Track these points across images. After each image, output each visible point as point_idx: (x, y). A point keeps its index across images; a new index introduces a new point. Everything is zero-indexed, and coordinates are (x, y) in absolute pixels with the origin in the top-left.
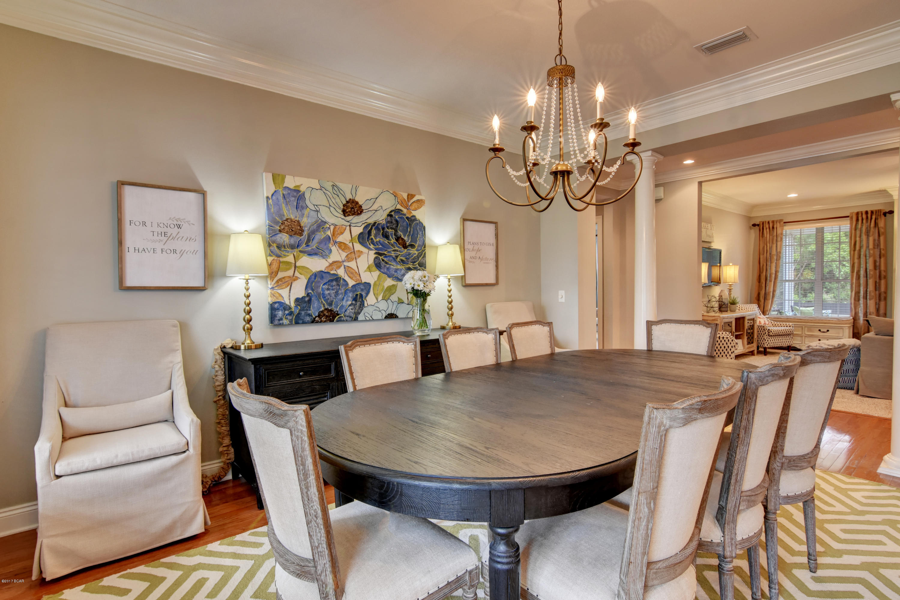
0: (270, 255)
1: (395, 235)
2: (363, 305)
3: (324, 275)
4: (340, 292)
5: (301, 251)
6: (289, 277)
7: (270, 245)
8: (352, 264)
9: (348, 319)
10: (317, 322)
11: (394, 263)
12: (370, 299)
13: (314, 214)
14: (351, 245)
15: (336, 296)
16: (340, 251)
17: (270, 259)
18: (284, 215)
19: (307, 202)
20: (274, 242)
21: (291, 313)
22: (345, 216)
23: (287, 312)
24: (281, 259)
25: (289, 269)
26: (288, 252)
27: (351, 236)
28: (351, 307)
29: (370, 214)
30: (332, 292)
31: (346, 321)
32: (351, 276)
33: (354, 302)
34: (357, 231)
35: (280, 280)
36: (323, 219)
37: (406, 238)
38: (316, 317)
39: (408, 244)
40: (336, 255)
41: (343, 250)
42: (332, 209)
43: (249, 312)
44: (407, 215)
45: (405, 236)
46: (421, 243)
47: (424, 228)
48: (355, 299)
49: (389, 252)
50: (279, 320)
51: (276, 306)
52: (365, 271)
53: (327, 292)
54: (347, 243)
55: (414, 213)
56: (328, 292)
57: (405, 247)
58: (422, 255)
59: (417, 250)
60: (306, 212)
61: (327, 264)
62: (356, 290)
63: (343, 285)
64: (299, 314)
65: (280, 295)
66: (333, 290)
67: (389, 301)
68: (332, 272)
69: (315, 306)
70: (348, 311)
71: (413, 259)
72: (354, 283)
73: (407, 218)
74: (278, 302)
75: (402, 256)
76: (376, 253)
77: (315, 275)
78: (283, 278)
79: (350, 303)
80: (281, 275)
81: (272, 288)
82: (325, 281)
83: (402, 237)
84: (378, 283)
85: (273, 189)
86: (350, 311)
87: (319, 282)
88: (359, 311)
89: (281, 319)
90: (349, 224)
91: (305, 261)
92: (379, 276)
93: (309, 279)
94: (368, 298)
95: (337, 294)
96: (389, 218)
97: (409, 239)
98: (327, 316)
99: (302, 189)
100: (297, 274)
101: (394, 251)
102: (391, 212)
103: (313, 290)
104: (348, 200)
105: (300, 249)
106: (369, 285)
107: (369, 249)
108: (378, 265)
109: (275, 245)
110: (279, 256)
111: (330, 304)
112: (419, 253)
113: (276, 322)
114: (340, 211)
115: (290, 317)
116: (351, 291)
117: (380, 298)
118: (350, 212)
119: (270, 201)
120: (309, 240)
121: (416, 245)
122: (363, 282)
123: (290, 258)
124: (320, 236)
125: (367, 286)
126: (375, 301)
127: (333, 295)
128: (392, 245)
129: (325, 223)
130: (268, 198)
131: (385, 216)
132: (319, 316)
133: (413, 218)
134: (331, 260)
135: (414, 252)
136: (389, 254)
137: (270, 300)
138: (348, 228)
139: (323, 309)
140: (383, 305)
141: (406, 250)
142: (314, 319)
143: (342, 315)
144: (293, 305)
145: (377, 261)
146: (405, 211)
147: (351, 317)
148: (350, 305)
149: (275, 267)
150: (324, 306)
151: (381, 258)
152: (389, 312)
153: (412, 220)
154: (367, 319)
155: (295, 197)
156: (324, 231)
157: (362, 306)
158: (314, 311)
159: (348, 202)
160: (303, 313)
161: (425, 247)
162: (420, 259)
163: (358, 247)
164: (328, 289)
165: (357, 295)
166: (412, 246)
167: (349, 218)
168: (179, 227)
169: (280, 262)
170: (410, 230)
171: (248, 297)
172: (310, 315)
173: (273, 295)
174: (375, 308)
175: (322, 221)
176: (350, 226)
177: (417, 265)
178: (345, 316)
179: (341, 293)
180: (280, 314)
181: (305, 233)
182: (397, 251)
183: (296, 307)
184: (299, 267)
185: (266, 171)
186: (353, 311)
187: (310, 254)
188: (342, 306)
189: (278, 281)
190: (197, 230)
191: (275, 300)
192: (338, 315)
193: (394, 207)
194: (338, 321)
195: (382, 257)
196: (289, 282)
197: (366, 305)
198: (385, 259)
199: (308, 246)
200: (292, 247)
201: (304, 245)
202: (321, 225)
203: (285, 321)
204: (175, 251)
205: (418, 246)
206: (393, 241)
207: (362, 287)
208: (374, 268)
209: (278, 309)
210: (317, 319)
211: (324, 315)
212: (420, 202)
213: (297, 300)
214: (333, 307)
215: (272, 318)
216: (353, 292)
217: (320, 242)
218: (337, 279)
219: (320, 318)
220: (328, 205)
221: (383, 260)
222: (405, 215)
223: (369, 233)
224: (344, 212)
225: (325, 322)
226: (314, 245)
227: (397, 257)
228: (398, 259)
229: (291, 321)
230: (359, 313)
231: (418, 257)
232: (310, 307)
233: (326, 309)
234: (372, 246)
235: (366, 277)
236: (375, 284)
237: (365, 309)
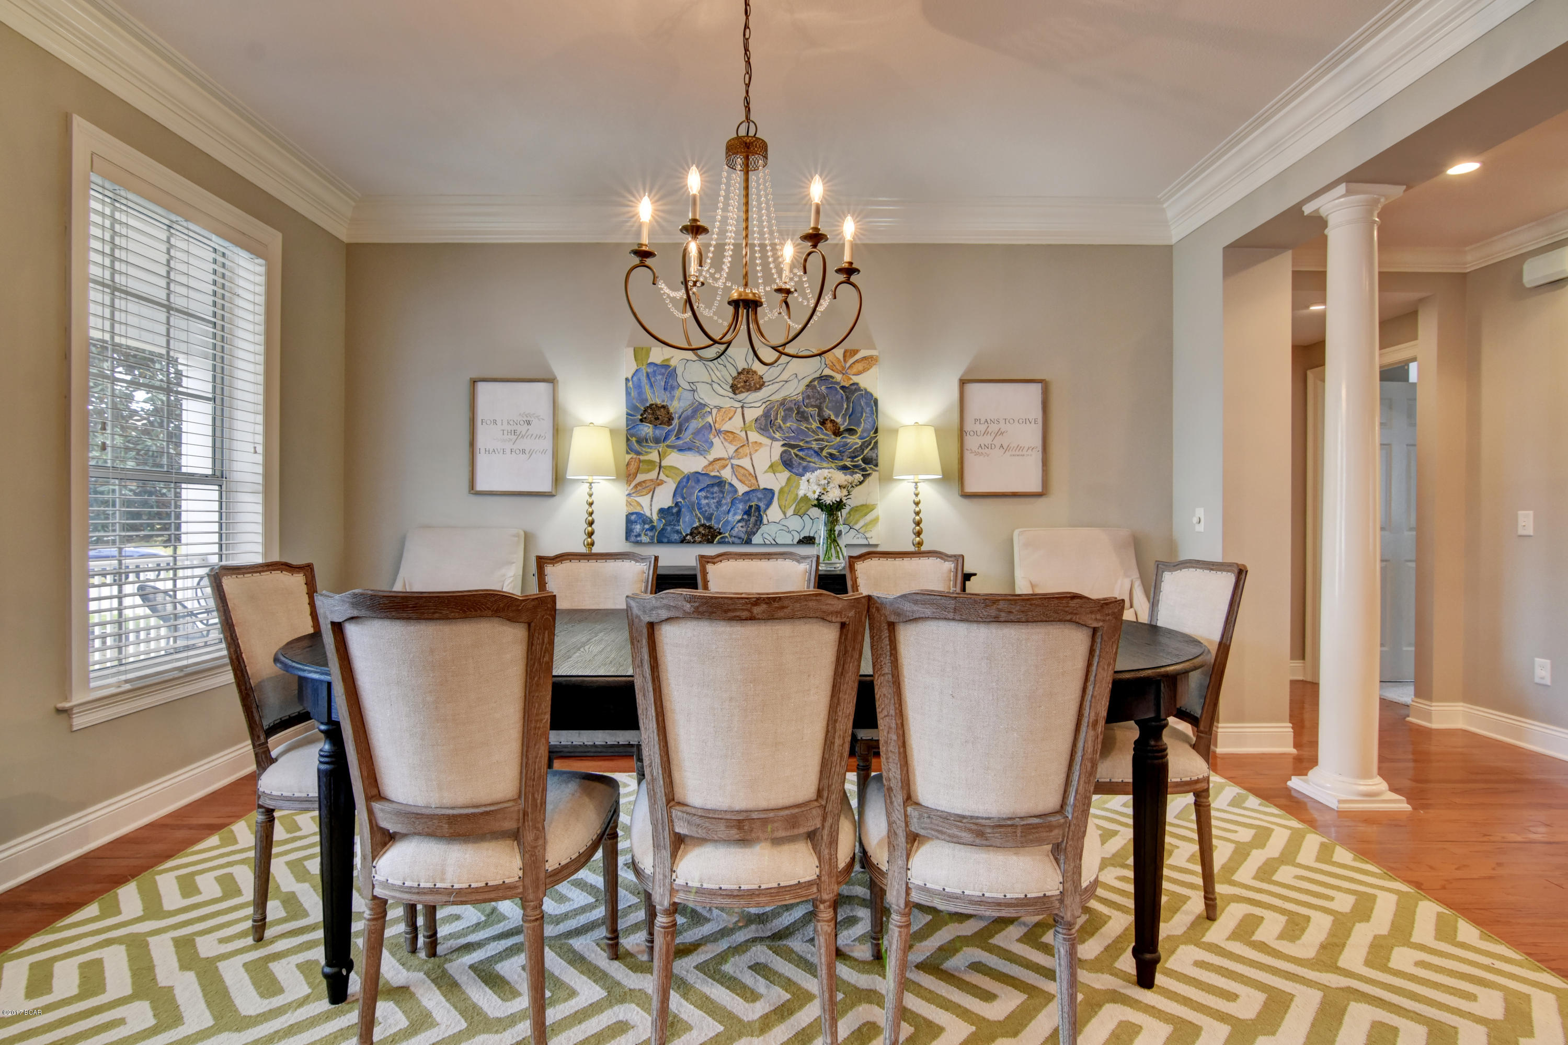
0: (628, 453)
1: (819, 415)
2: (761, 521)
3: (701, 478)
4: (724, 501)
5: (668, 446)
6: (652, 480)
7: (628, 440)
8: (745, 462)
9: (736, 540)
10: (689, 542)
11: (816, 459)
12: (773, 513)
13: (689, 395)
14: (743, 434)
15: (717, 508)
16: (726, 444)
17: (628, 457)
18: (647, 400)
19: (680, 380)
20: (632, 436)
21: (653, 528)
22: (735, 393)
23: (647, 526)
24: (642, 458)
25: (649, 471)
26: (651, 448)
27: (744, 422)
28: (740, 524)
29: (776, 386)
30: (712, 501)
31: (733, 543)
32: (743, 479)
33: (745, 517)
34: (753, 414)
35: (639, 484)
36: (701, 401)
37: (839, 420)
38: (687, 535)
39: (842, 429)
40: (720, 449)
41: (731, 442)
42: (715, 386)
43: (591, 523)
44: (843, 384)
45: (837, 416)
46: (869, 426)
47: (876, 402)
48: (748, 512)
49: (807, 442)
50: (636, 536)
51: (633, 517)
52: (766, 472)
53: (704, 502)
54: (738, 432)
55: (855, 379)
56: (707, 501)
57: (837, 433)
58: (870, 444)
59: (860, 438)
60: (677, 393)
61: (706, 463)
62: (749, 500)
63: (729, 492)
64: (663, 529)
65: (639, 505)
66: (713, 498)
67: (806, 518)
68: (712, 474)
69: (687, 519)
70: (736, 529)
71: (853, 452)
72: (747, 489)
73: (843, 388)
74: (636, 513)
75: (831, 447)
76: (783, 445)
77: (688, 478)
78: (644, 482)
79: (739, 517)
80: (640, 477)
81: (629, 495)
82: (702, 485)
83: (833, 417)
84: (786, 489)
85: (634, 367)
86: (739, 529)
87: (693, 487)
88: (755, 530)
90: (741, 404)
91: (674, 459)
92: (789, 479)
93: (679, 483)
94: (768, 512)
95: (719, 504)
96: (809, 390)
97: (845, 421)
98: (703, 535)
99: (673, 363)
100: (662, 476)
101: (816, 440)
102: (814, 380)
103: (684, 498)
104: (740, 370)
105: (668, 443)
106: (772, 492)
107: (773, 439)
108: (787, 463)
109: (634, 439)
110: (638, 453)
111: (709, 518)
112: (863, 443)
113: (633, 539)
114: (728, 388)
115: (650, 534)
116: (741, 501)
117: (790, 512)
118: (743, 387)
119: (630, 384)
120: (680, 431)
121: (859, 430)
122: (762, 487)
123: (654, 456)
124: (694, 425)
125: (769, 494)
126: (782, 516)
127: (713, 506)
128: (813, 432)
129: (705, 405)
130: (627, 379)
131: (802, 387)
132: (691, 534)
133: (853, 387)
134: (711, 457)
135: (854, 441)
136: (808, 446)
137: (626, 510)
138: (739, 410)
139: (697, 524)
140: (795, 523)
141: (838, 439)
142: (685, 537)
143: (727, 535)
144: (655, 517)
145: (786, 457)
146: (838, 377)
147: (740, 538)
148: (739, 521)
149: (633, 468)
150: (700, 521)
151: (792, 451)
152: (805, 533)
153: (851, 390)
154: (767, 542)
155: (663, 374)
156: (703, 417)
157: (759, 522)
158: (684, 527)
159: (739, 373)
160: (669, 528)
161: (876, 432)
162: (866, 452)
163: (754, 436)
164: (706, 498)
165: (751, 507)
166: (851, 431)
167: (741, 397)
168: (529, 423)
169: (640, 461)
170: (848, 406)
171: (591, 504)
172: (678, 532)
173: (629, 504)
174: (780, 527)
175: (701, 404)
176: (742, 407)
177: (860, 462)
178: (731, 536)
179: (726, 504)
180: (638, 528)
181: (676, 422)
182: (822, 440)
183: (659, 520)
184: (665, 467)
185: (628, 346)
186: (744, 529)
187: (681, 450)
188: (727, 522)
189: (636, 486)
190: (545, 426)
191: (632, 510)
192: (720, 534)
193: (819, 372)
194: (719, 543)
195: (795, 451)
196: (651, 488)
197: (765, 521)
198: (800, 454)
199: (678, 438)
200: (657, 441)
201: (673, 438)
202: (698, 408)
203: (644, 539)
204: (524, 451)
205: (863, 431)
206: (815, 425)
207: (760, 495)
208: (781, 467)
209: (636, 522)
210: (688, 537)
211: (699, 533)
212: (870, 361)
213: (661, 511)
214: (713, 523)
215: (629, 532)
216: (746, 502)
217: (698, 432)
218: (720, 483)
219: (694, 537)
220: (710, 381)
221: (797, 455)
222: (838, 383)
223: (774, 415)
224: (734, 389)
225: (700, 542)
226: (687, 437)
227: (822, 449)
228: (824, 453)
229: (652, 538)
230: (754, 534)
231: (862, 448)
232: (679, 521)
233: (703, 525)
234: (777, 435)
235: (767, 481)
236: (781, 491)
237: (763, 529)
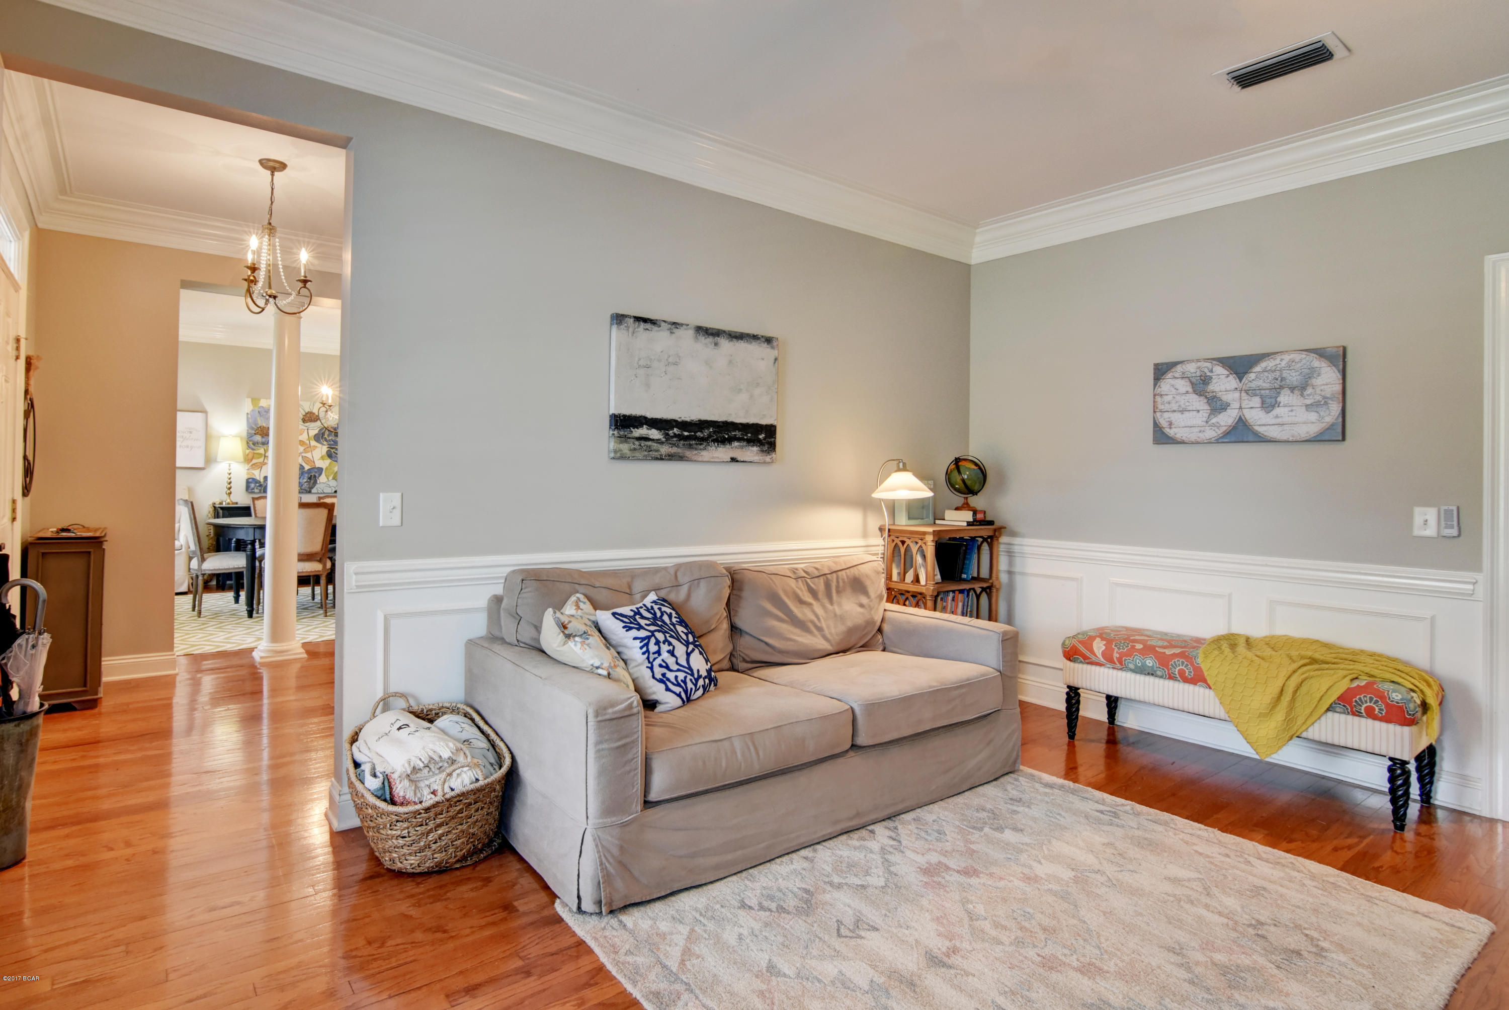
0: (247, 449)
7: (248, 443)
8: (309, 455)
12: (322, 479)
14: (308, 442)
16: (299, 446)
17: (248, 451)
18: (256, 424)
20: (250, 441)
21: (261, 485)
23: (257, 484)
24: (254, 451)
25: (259, 458)
26: (259, 447)
27: (308, 436)
28: (306, 484)
29: (324, 421)
31: (302, 492)
32: (308, 463)
34: (313, 433)
35: (254, 464)
41: (302, 445)
43: (230, 483)
48: (310, 478)
51: (250, 480)
52: (319, 460)
54: (305, 441)
63: (300, 469)
64: (266, 486)
65: (253, 474)
70: (304, 486)
72: (309, 467)
74: (252, 478)
76: (328, 448)
78: (256, 463)
79: (305, 480)
80: (254, 461)
81: (248, 469)
85: (251, 408)
88: (313, 486)
89: (253, 489)
90: (307, 428)
94: (320, 478)
100: (266, 461)
104: (307, 412)
107: (323, 444)
109: (251, 443)
110: (253, 449)
113: (250, 490)
114: (300, 420)
115: (259, 488)
117: (331, 478)
118: (308, 420)
119: (249, 416)
122: (317, 466)
123: (261, 451)
125: (320, 470)
126: (327, 480)
130: (247, 413)
137: (246, 477)
138: (306, 430)
140: (333, 483)
144: (262, 480)
145: (329, 453)
147: (306, 490)
149: (250, 456)
151: (332, 451)
154: (319, 492)
157: (315, 483)
159: (307, 414)
163: (313, 443)
165: (311, 476)
167: (307, 424)
168: (191, 432)
169: (254, 453)
171: (230, 474)
173: (248, 474)
174: (326, 485)
178: (301, 489)
179: (299, 474)
180: (252, 485)
183: (264, 481)
184: (268, 457)
185: (248, 397)
186: (308, 486)
188: (299, 482)
189: (252, 465)
190: (201, 435)
191: (249, 477)
196: (260, 466)
197: (318, 482)
200: (263, 444)
203: (256, 491)
204: (188, 447)
207: (316, 470)
208: (327, 457)
209: (251, 482)
213: (265, 477)
215: (247, 488)
216: (309, 473)
221: (334, 453)
223: (323, 434)
224: (304, 422)
229: (260, 490)
234: (325, 443)
235: (319, 464)
236: (327, 468)
237: (317, 486)
